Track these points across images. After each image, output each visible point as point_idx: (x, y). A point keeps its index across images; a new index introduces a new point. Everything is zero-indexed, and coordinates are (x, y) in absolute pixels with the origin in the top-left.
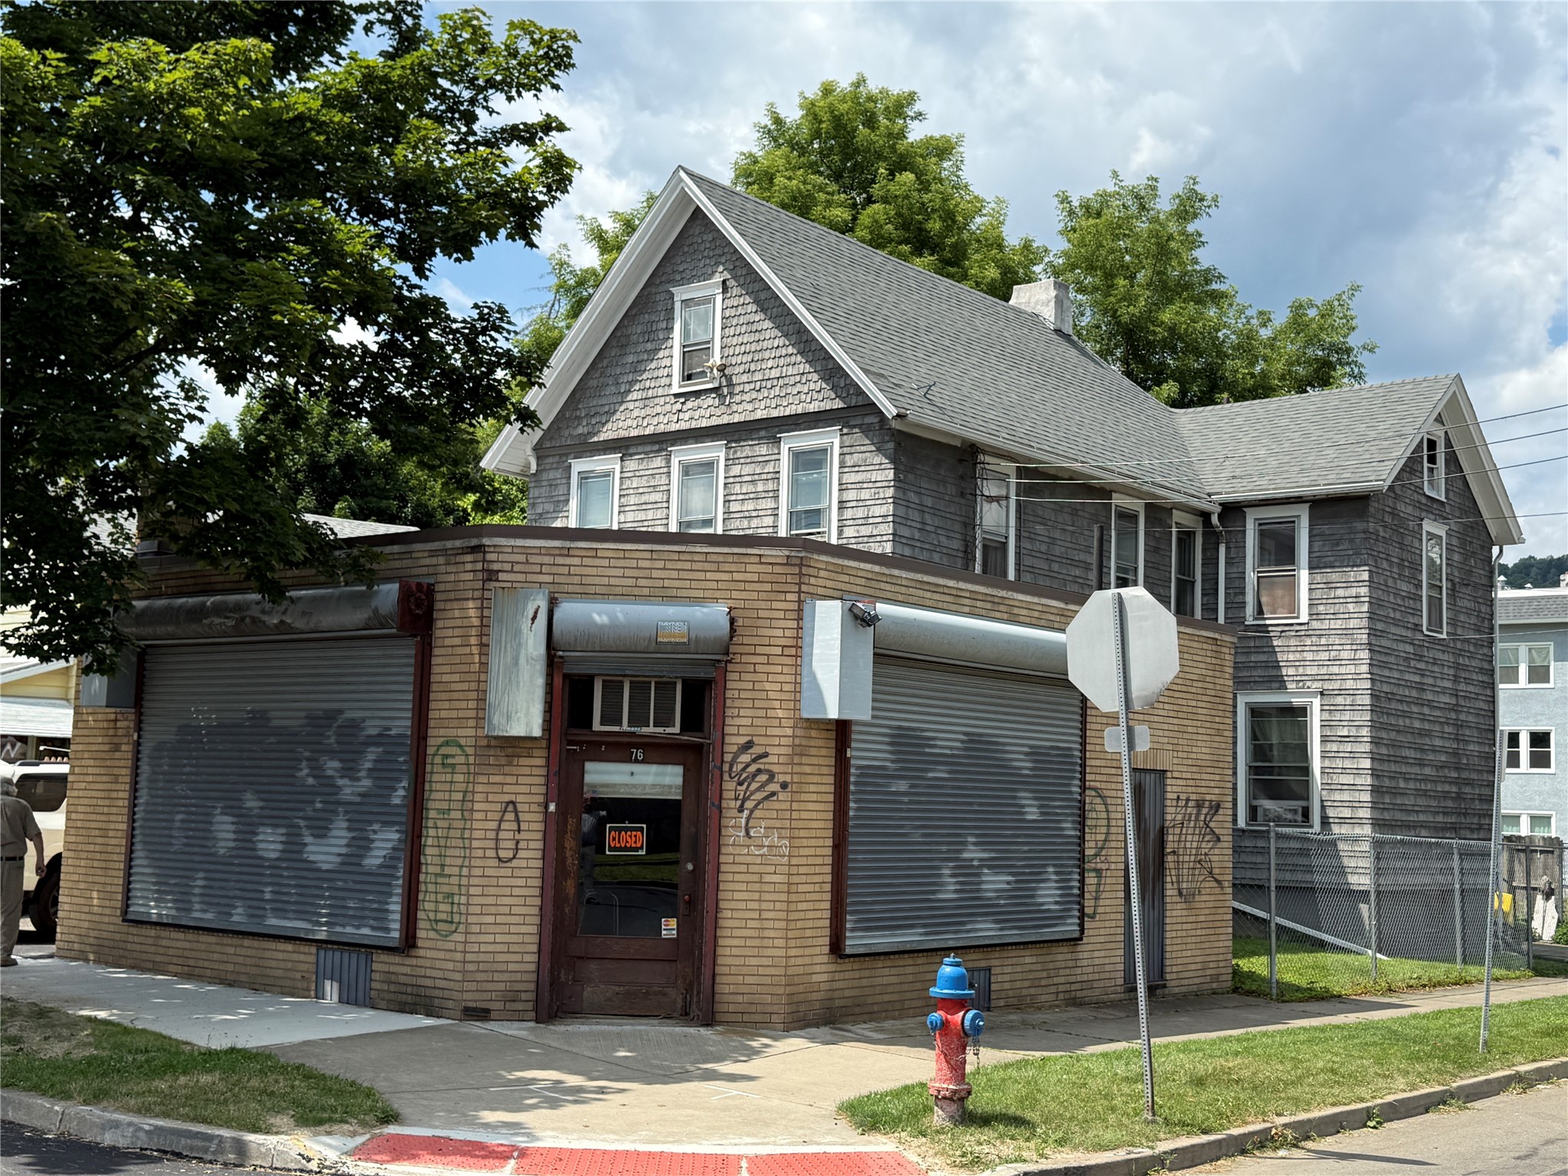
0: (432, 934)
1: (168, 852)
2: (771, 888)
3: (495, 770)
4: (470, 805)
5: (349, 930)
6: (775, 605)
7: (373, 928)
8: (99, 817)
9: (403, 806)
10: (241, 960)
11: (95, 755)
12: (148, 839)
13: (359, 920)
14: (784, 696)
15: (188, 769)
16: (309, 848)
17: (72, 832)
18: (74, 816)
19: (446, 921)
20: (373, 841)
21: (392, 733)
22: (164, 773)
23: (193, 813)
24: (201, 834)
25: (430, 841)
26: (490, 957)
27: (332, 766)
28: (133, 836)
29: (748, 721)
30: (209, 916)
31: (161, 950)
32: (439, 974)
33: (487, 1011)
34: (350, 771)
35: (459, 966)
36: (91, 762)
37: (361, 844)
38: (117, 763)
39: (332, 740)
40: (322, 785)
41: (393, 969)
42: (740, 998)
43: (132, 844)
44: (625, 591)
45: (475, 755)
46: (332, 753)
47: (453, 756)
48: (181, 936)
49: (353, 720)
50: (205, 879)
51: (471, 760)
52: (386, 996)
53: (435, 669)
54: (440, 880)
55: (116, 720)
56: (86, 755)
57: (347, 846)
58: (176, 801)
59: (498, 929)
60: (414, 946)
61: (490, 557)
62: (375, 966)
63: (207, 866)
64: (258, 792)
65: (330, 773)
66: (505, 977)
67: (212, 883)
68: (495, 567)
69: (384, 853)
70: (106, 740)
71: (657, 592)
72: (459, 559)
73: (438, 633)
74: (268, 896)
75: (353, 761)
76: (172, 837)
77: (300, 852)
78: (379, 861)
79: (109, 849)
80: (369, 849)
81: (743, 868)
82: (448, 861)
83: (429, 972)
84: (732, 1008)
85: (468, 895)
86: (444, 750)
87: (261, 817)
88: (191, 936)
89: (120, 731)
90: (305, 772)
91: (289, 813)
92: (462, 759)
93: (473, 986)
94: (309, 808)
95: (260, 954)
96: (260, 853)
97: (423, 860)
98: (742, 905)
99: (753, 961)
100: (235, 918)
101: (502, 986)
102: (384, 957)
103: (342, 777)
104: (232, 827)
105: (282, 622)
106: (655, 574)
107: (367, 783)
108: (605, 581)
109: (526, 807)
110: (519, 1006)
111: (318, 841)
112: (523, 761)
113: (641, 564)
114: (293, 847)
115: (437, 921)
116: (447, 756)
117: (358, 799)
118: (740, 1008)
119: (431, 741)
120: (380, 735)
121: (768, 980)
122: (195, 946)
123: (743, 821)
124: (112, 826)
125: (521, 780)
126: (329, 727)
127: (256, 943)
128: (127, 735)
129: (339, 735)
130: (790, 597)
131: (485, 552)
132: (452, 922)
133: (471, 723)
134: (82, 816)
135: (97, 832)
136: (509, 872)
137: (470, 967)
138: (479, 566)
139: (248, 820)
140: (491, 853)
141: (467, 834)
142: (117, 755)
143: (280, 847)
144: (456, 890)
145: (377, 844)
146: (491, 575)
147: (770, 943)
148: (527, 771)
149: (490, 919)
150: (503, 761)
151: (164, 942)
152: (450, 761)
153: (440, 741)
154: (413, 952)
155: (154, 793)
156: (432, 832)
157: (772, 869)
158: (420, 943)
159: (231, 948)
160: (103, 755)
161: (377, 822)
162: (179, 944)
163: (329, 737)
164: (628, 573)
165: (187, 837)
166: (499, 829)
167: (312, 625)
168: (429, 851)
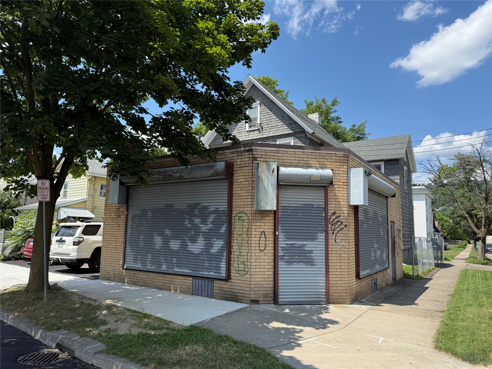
0: (237, 275)
1: (138, 248)
2: (343, 258)
3: (258, 221)
4: (250, 232)
5: (205, 273)
6: (340, 169)
7: (215, 272)
8: (113, 237)
9: (225, 233)
10: (164, 281)
11: (112, 219)
12: (131, 244)
13: (209, 269)
14: (344, 198)
15: (145, 222)
16: (189, 247)
17: (105, 241)
18: (105, 237)
19: (243, 271)
20: (214, 244)
21: (220, 209)
22: (136, 224)
23: (147, 236)
24: (150, 242)
25: (235, 244)
26: (258, 283)
27: (197, 221)
28: (126, 243)
29: (334, 206)
30: (153, 268)
31: (136, 278)
32: (241, 288)
33: (258, 301)
34: (204, 222)
35: (248, 286)
36: (111, 221)
37: (209, 245)
38: (120, 221)
39: (197, 212)
40: (194, 227)
41: (222, 286)
42: (336, 294)
43: (126, 245)
44: (296, 164)
45: (252, 216)
46: (197, 216)
47: (243, 217)
48: (142, 273)
49: (205, 206)
50: (151, 256)
51: (250, 218)
52: (219, 295)
53: (234, 189)
54: (239, 257)
55: (119, 208)
56: (109, 219)
57: (204, 246)
58: (141, 232)
59: (261, 273)
60: (230, 279)
61: (254, 153)
62: (215, 285)
63: (152, 252)
64: (170, 229)
65: (196, 223)
66: (264, 289)
67: (154, 257)
68: (256, 156)
69: (218, 248)
70: (116, 214)
71: (305, 165)
72: (243, 154)
73: (235, 178)
74: (174, 262)
75: (205, 219)
76: (139, 243)
77: (187, 248)
78: (216, 251)
79: (117, 247)
80: (212, 247)
81: (335, 252)
82: (242, 251)
83: (236, 287)
84: (334, 298)
85: (251, 262)
86: (239, 215)
87: (172, 237)
88: (146, 273)
89: (120, 212)
90: (187, 223)
91: (182, 236)
92: (247, 218)
93: (253, 293)
94: (189, 234)
95: (171, 280)
96: (172, 248)
97: (232, 250)
98: (335, 264)
99: (339, 282)
100: (162, 269)
101: (262, 292)
102: (218, 282)
103: (201, 224)
104: (161, 240)
105: (180, 176)
106: (305, 159)
107: (210, 226)
108: (290, 161)
109: (268, 233)
110: (268, 299)
111: (192, 244)
112: (266, 218)
113: (301, 156)
114: (184, 246)
115: (239, 271)
116: (240, 217)
117: (207, 231)
118: (336, 298)
119: (234, 212)
120: (215, 211)
121: (344, 288)
122: (147, 277)
123: (334, 237)
124: (118, 240)
125: (266, 224)
126: (196, 208)
127: (170, 276)
128: (123, 213)
129: (199, 211)
130: (345, 167)
131: (253, 151)
132: (245, 271)
133: (249, 206)
134: (108, 237)
135: (113, 242)
136: (263, 254)
137: (252, 286)
138: (251, 156)
139: (167, 238)
140: (258, 248)
141: (249, 242)
142: (119, 219)
143: (179, 246)
144: (246, 260)
145: (215, 245)
146: (255, 159)
147: (344, 276)
148: (268, 221)
149: (258, 270)
150: (260, 218)
151: (137, 275)
152: (241, 218)
153: (237, 212)
154: (230, 281)
155: (133, 230)
156: (235, 241)
157: (343, 252)
158: (232, 278)
159: (160, 278)
160: (115, 219)
161: (215, 238)
162: (142, 276)
163: (196, 211)
164: (297, 159)
165: (145, 243)
166: (260, 240)
167: (191, 176)
168: (234, 247)
